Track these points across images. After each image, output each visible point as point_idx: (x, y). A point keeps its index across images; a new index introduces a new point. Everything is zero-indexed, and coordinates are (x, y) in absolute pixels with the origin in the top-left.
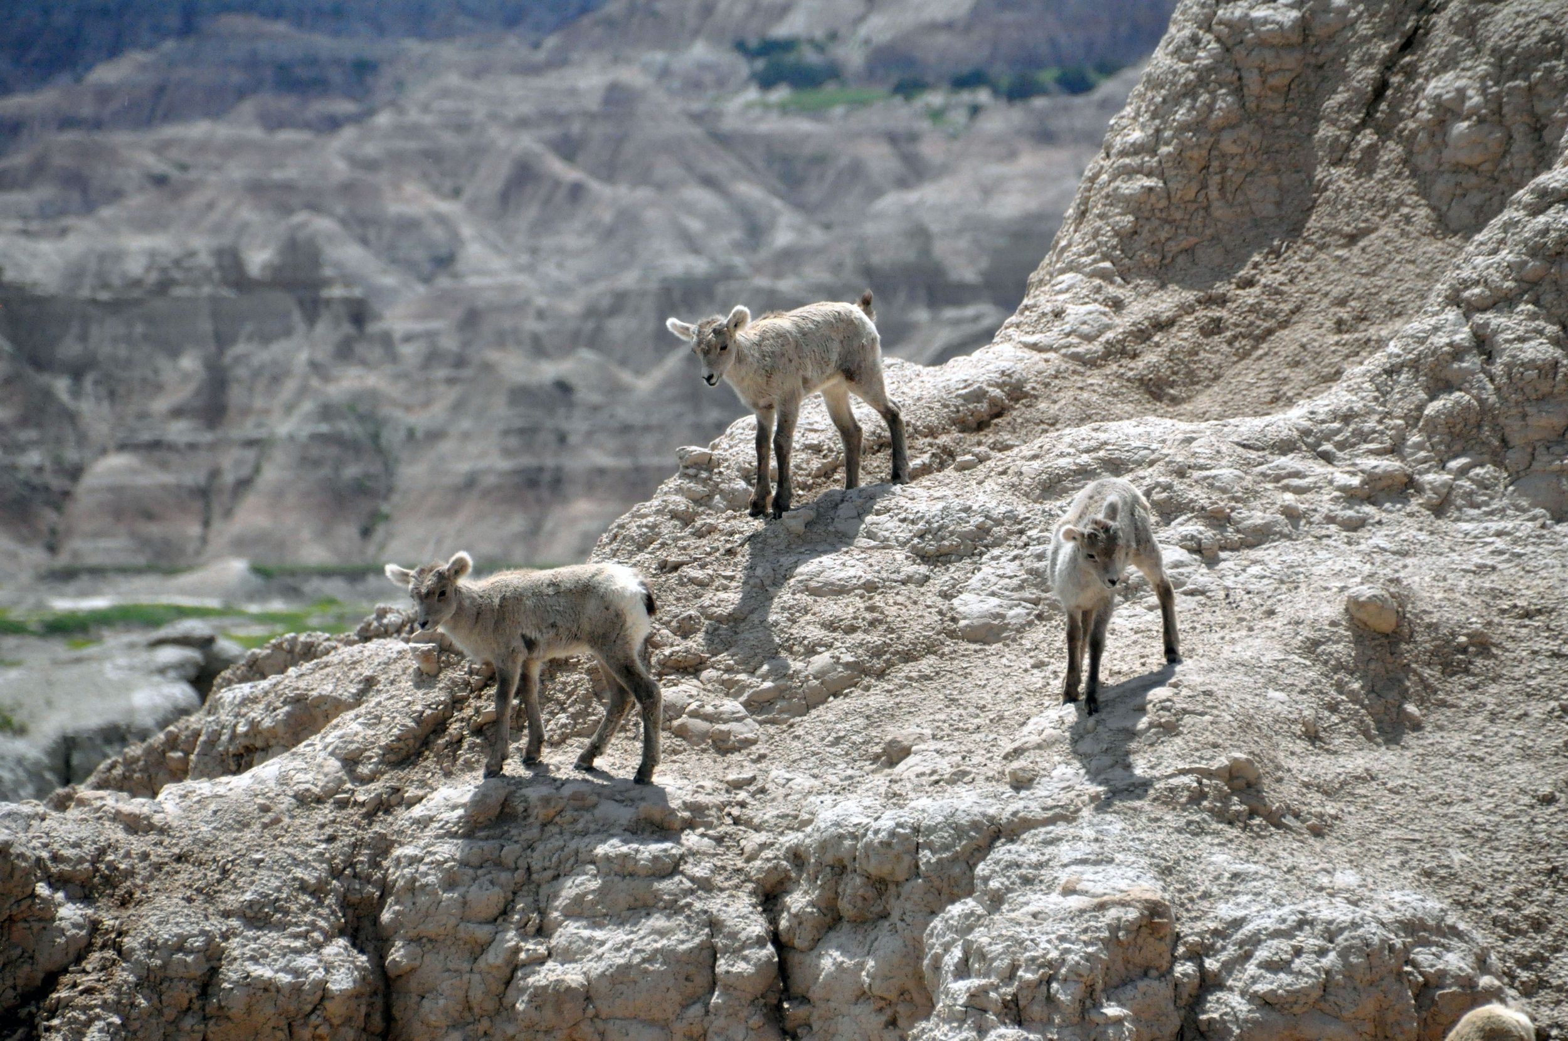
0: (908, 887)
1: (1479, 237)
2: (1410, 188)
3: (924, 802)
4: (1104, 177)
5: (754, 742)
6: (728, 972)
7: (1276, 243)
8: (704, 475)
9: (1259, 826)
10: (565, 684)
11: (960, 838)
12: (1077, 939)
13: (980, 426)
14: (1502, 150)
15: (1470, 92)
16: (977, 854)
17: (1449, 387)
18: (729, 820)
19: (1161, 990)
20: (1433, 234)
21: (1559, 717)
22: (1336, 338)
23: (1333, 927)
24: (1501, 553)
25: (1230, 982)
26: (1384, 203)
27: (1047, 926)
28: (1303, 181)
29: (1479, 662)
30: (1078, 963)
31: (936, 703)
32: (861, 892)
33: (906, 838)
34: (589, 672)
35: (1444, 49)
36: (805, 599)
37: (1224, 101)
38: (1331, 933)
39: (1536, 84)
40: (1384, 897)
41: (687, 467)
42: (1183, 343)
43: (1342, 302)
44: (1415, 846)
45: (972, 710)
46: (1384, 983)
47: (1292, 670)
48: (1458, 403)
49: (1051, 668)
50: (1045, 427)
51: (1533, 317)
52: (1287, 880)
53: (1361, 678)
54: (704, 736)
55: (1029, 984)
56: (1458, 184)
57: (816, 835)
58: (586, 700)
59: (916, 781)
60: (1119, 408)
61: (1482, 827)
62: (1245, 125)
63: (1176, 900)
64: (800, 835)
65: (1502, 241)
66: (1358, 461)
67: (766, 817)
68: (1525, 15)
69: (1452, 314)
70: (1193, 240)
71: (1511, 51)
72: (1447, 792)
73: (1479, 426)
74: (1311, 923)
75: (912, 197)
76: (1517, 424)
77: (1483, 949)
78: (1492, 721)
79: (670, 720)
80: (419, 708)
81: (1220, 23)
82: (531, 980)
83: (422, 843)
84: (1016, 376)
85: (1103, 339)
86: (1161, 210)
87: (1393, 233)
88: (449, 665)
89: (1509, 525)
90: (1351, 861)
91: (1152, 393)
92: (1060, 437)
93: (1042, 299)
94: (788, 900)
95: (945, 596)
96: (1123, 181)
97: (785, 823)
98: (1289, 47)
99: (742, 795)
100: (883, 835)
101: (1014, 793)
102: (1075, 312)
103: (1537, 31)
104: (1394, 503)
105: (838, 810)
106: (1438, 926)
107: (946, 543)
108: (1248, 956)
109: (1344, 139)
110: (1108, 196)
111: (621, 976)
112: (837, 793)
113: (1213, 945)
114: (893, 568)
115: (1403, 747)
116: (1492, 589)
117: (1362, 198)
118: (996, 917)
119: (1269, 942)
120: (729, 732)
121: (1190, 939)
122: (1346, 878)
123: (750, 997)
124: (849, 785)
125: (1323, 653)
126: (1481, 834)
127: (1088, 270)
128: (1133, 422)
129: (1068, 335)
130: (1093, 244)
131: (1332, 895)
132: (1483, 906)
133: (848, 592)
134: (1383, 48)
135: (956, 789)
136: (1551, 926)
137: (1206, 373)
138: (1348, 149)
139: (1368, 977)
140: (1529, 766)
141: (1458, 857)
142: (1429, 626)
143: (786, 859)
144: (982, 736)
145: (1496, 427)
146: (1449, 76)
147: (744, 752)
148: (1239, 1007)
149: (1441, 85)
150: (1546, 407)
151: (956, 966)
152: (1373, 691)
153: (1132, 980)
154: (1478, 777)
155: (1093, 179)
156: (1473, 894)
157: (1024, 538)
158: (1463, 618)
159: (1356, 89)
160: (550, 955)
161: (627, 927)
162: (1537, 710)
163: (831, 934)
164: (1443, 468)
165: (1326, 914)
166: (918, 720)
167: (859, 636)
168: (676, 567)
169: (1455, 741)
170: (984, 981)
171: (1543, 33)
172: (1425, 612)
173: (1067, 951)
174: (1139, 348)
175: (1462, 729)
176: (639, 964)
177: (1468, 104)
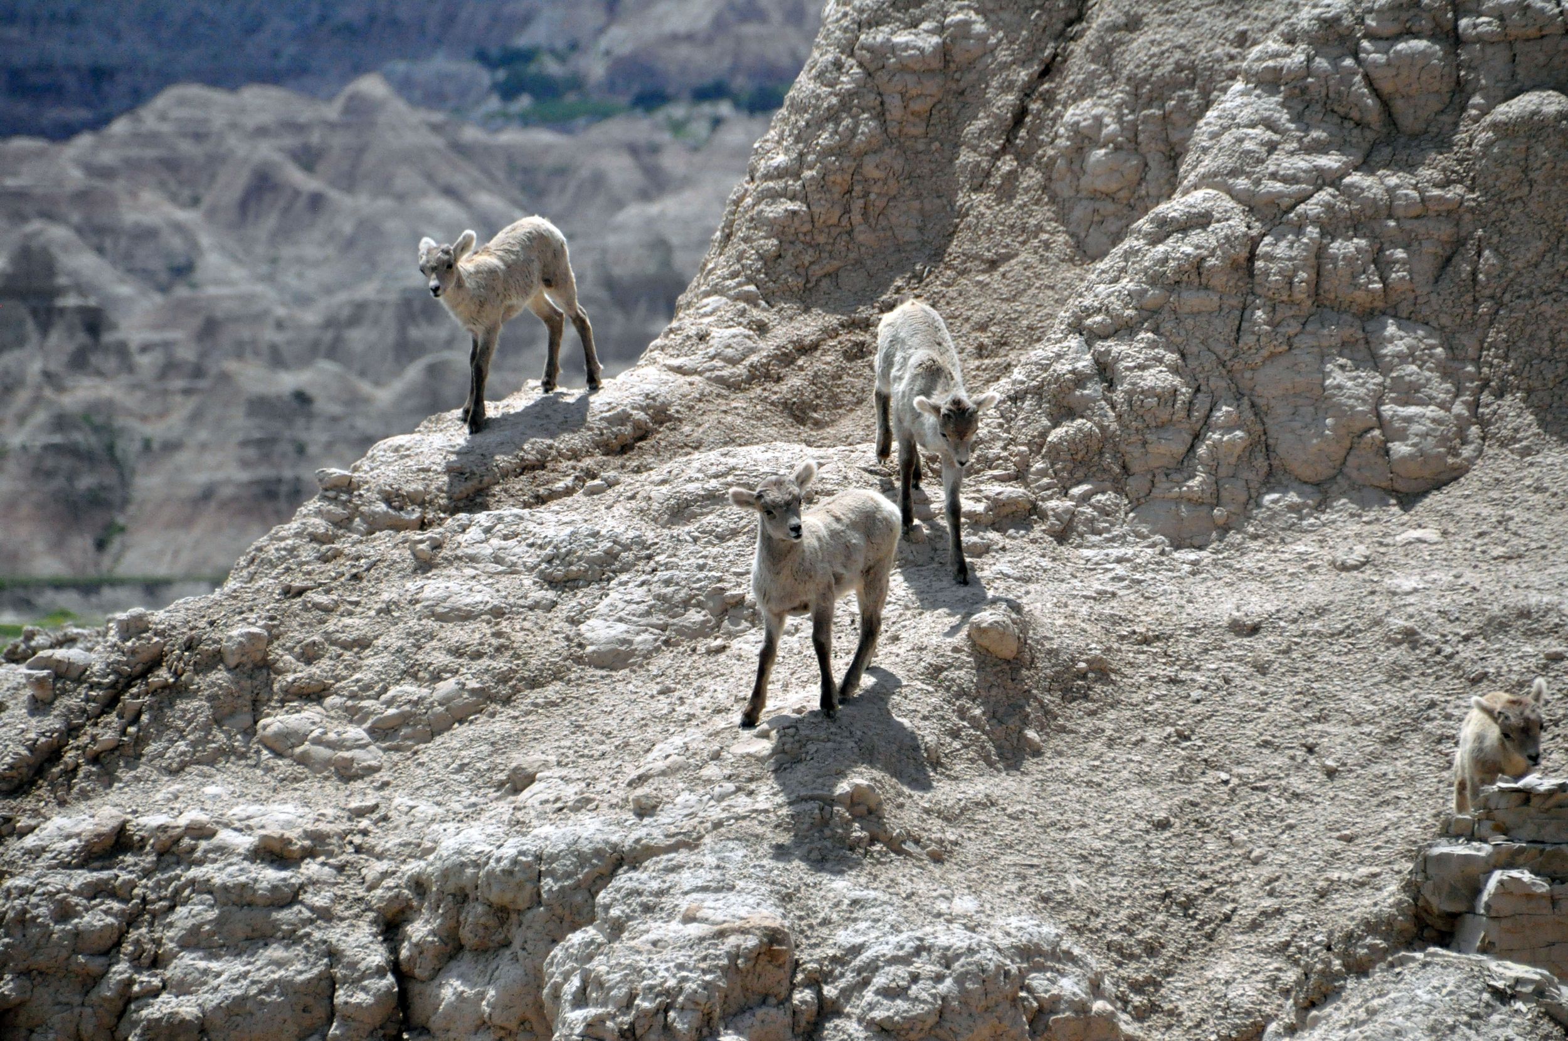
0: (529, 915)
1: (1101, 266)
2: (1050, 215)
3: (547, 829)
4: (749, 200)
5: (377, 769)
6: (346, 1003)
7: (918, 267)
8: (344, 497)
9: (879, 852)
10: (184, 711)
11: (582, 866)
12: (695, 968)
13: (624, 449)
14: (1138, 177)
15: (1107, 120)
16: (599, 882)
17: (1071, 414)
18: (350, 849)
19: (777, 1017)
20: (1072, 260)
21: (1175, 743)
22: (977, 363)
23: (949, 953)
24: (1121, 579)
25: (848, 1009)
26: (1024, 230)
27: (667, 954)
28: (944, 207)
29: (1098, 688)
30: (695, 992)
31: (561, 730)
32: (482, 920)
33: (529, 865)
34: (211, 698)
35: (1081, 77)
36: (431, 624)
37: (866, 125)
38: (948, 959)
39: (1171, 113)
40: (1001, 922)
41: (326, 490)
42: (827, 367)
43: (983, 327)
44: (1033, 871)
45: (597, 736)
46: (1000, 1009)
47: (914, 696)
48: (1080, 430)
49: (677, 694)
50: (689, 450)
51: (1153, 345)
52: (905, 907)
53: (982, 704)
54: (327, 763)
55: (645, 1013)
56: (1096, 211)
57: (438, 864)
58: (207, 728)
59: (539, 808)
60: (763, 431)
61: (1098, 852)
62: (887, 150)
63: (797, 928)
64: (423, 864)
65: (1123, 270)
66: (982, 487)
67: (388, 845)
68: (1160, 44)
69: (1074, 342)
70: (836, 264)
71: (1146, 80)
72: (1065, 817)
73: (1101, 453)
74: (929, 949)
75: (654, 209)
76: (1137, 452)
77: (1096, 974)
78: (1110, 747)
79: (293, 746)
80: (33, 736)
81: (862, 47)
82: (144, 1013)
83: (33, 874)
84: (660, 399)
85: (747, 362)
86: (805, 234)
87: (1032, 259)
88: (64, 692)
89: (1129, 552)
90: (969, 887)
91: (795, 417)
92: (689, 462)
93: (687, 322)
94: (409, 929)
95: (573, 622)
96: (767, 204)
97: (407, 851)
98: (931, 72)
99: (364, 823)
100: (505, 863)
101: (637, 820)
102: (720, 335)
103: (1171, 60)
104: (1018, 529)
105: (461, 838)
106: (1054, 952)
107: (574, 568)
108: (866, 983)
109: (984, 165)
110: (752, 219)
111: (237, 1008)
112: (461, 821)
113: (831, 972)
114: (520, 593)
115: (1023, 773)
116: (1112, 616)
117: (1003, 224)
118: (616, 945)
119: (887, 969)
120: (352, 760)
121: (809, 966)
122: (965, 904)
123: (369, 1028)
124: (475, 812)
125: (946, 679)
126: (1097, 860)
127: (732, 293)
128: (762, 447)
129: (712, 358)
130: (738, 267)
131: (949, 921)
132: (1098, 930)
133: (475, 618)
134: (1023, 75)
135: (580, 816)
136: (1164, 951)
137: (849, 397)
138: (988, 174)
139: (983, 1003)
140: (1145, 791)
141: (1074, 882)
142: (1050, 652)
143: (408, 887)
144: (607, 762)
145: (1117, 454)
146: (1087, 103)
147: (368, 779)
148: (856, 1035)
149: (1078, 113)
150: (1166, 435)
151: (574, 995)
152: (994, 717)
153: (751, 1008)
154: (1095, 802)
155: (737, 203)
156: (1088, 918)
157: (652, 563)
158: (1083, 645)
159: (996, 116)
160: (164, 987)
161: (245, 958)
162: (1154, 736)
163: (452, 964)
164: (1066, 495)
165: (943, 940)
166: (543, 747)
167: (485, 662)
168: (300, 592)
169: (1074, 767)
170: (600, 1011)
171: (1177, 63)
172: (1046, 638)
173: (685, 979)
174: (783, 371)
175: (1081, 755)
176: (255, 995)
177: (1105, 131)
